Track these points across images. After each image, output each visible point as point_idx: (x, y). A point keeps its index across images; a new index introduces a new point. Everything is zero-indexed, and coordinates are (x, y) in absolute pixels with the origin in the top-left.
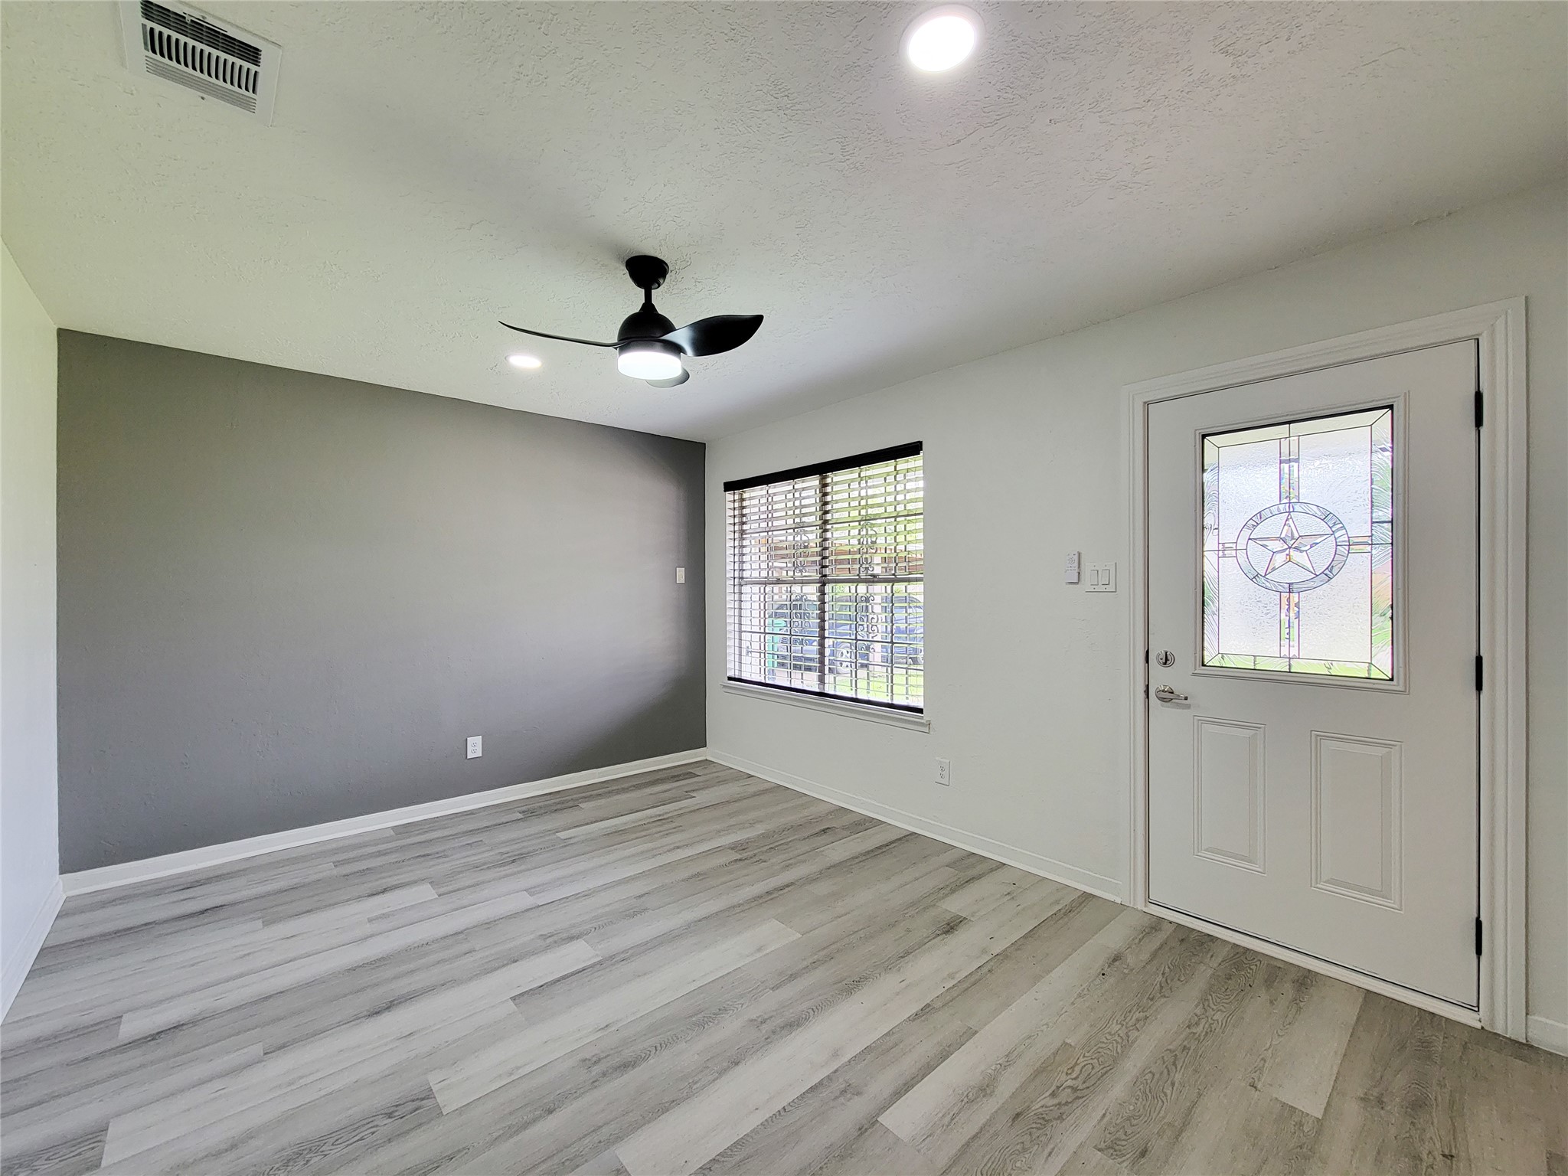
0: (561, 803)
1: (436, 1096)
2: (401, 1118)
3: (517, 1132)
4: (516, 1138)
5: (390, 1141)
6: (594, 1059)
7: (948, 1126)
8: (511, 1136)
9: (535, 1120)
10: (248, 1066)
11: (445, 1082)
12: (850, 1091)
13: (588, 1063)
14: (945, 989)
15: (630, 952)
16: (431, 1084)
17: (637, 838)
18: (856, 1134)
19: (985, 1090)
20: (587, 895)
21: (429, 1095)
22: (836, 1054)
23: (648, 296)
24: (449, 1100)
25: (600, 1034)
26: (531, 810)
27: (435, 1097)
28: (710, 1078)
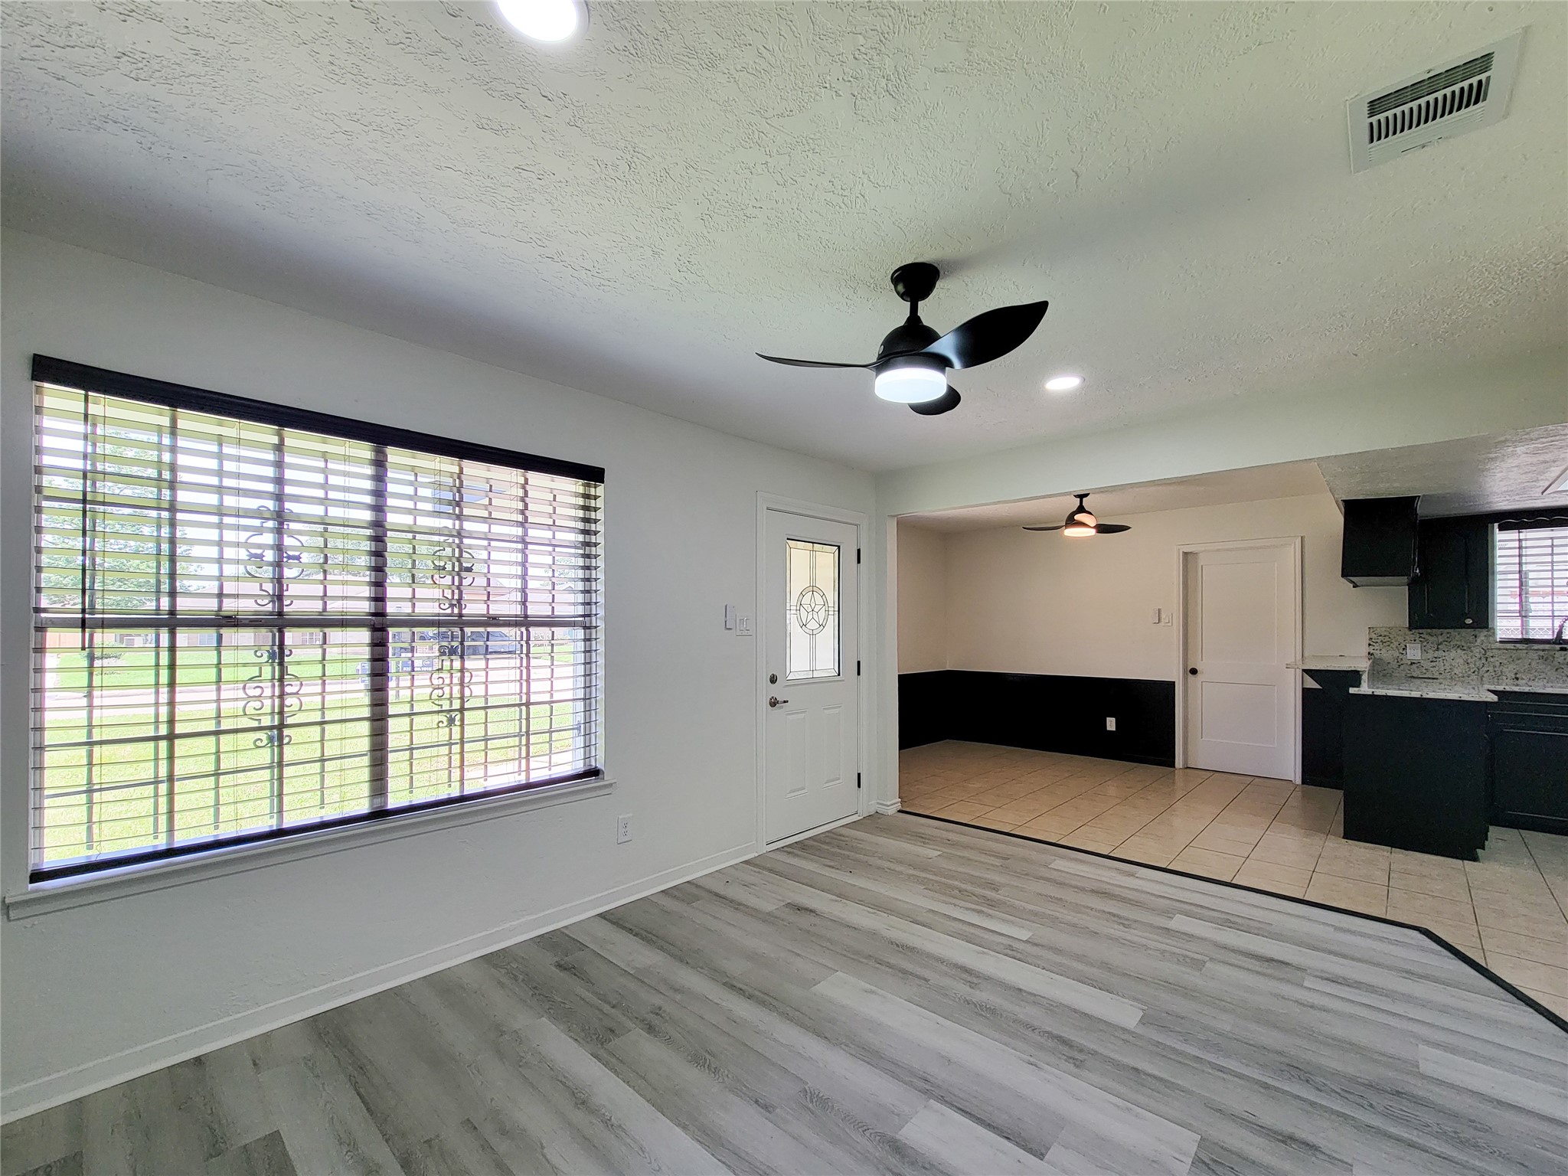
1: (1193, 1155)
2: (1232, 1169)
3: (1166, 1081)
4: (1172, 1080)
5: (1253, 1162)
6: (1071, 1061)
8: (1173, 1083)
9: (1149, 1075)
11: (1177, 1156)
13: (1078, 1064)
16: (1189, 1167)
21: (1198, 1162)
23: (914, 309)
24: (1189, 1142)
27: (1196, 1155)
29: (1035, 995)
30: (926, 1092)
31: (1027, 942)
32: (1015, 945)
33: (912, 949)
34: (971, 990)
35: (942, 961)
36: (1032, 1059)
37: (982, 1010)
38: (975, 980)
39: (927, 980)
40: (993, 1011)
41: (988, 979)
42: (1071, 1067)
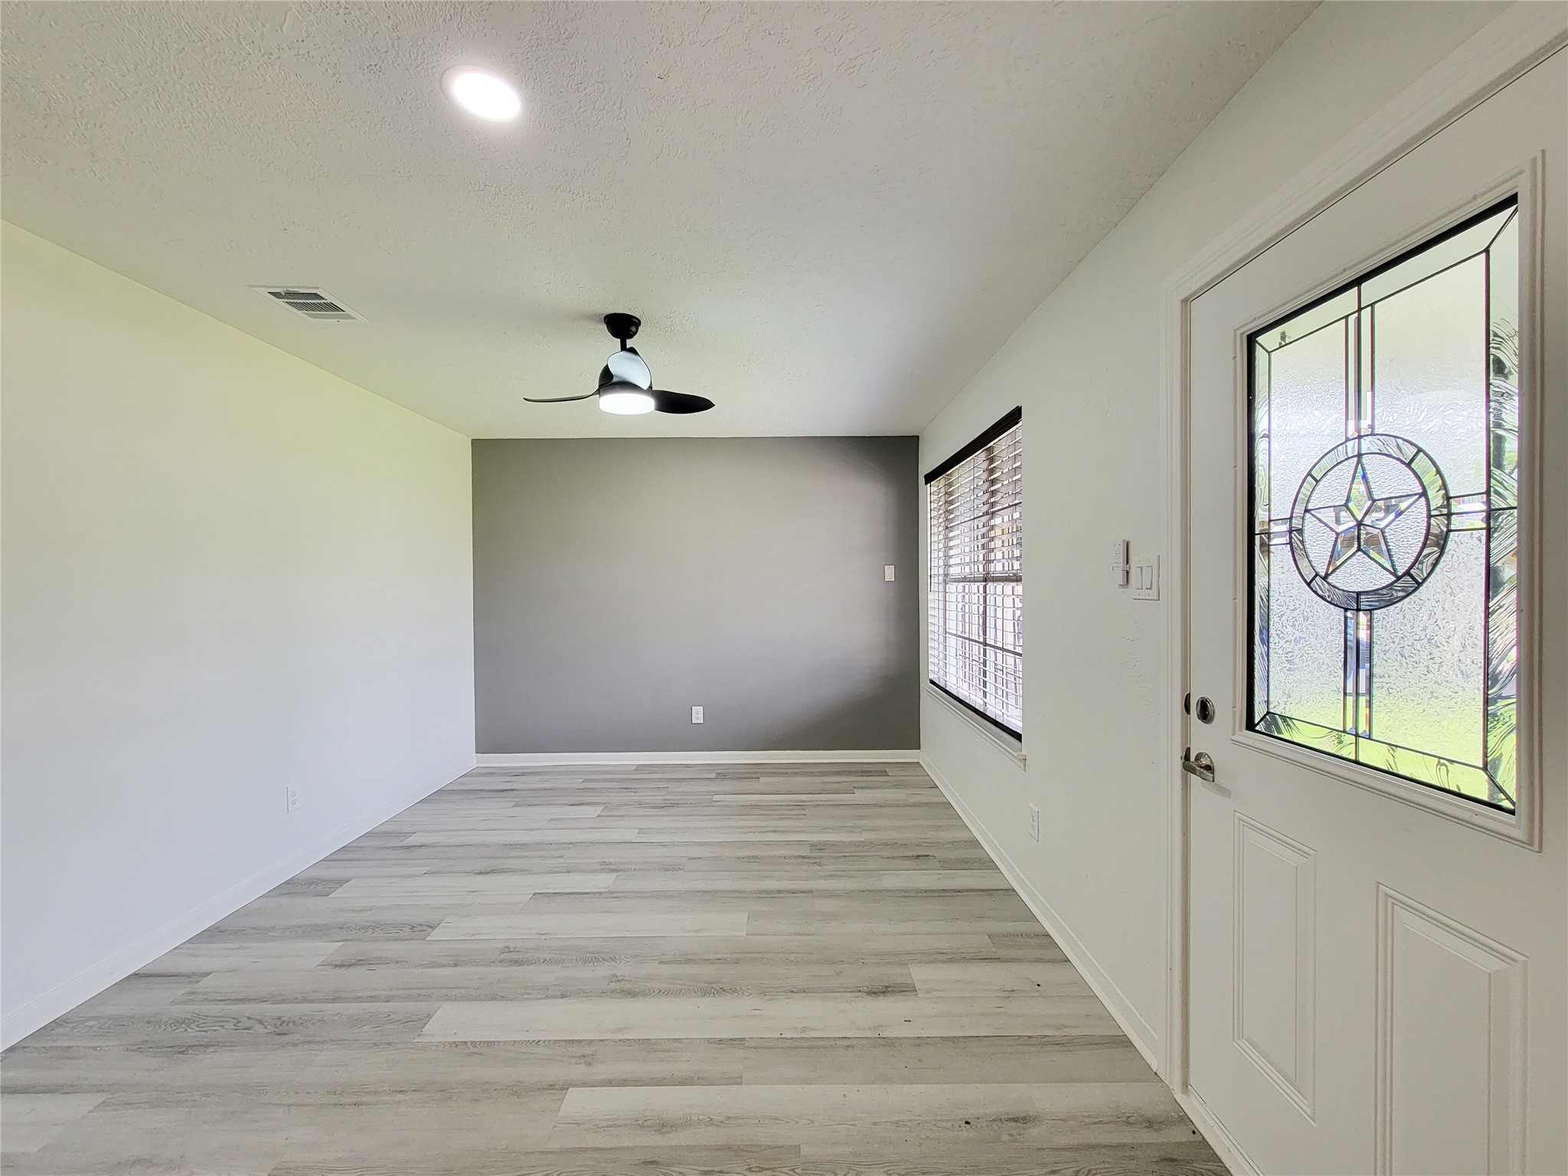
0: (753, 772)
1: (437, 929)
6: (511, 950)
7: (598, 1128)
10: (413, 876)
11: (448, 924)
12: (588, 1060)
13: (507, 950)
14: (782, 1036)
15: (627, 894)
16: (443, 922)
17: (761, 815)
18: (545, 1087)
19: (663, 1126)
20: (664, 845)
22: (620, 1030)
25: (537, 937)
26: (724, 774)
27: (435, 929)
28: (539, 996)
29: (547, 997)
30: (612, 893)
31: (565, 1088)
32: (579, 1071)
33: (704, 993)
34: (615, 972)
35: (661, 993)
36: (545, 937)
37: (596, 958)
38: (614, 985)
39: (661, 963)
40: (585, 961)
41: (602, 994)
42: (512, 945)
